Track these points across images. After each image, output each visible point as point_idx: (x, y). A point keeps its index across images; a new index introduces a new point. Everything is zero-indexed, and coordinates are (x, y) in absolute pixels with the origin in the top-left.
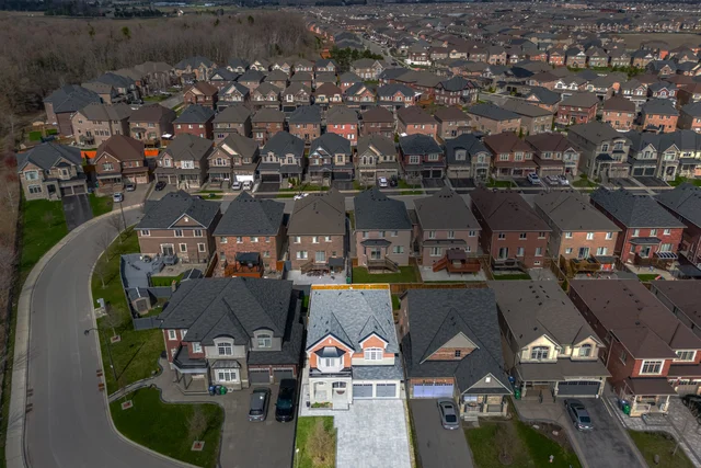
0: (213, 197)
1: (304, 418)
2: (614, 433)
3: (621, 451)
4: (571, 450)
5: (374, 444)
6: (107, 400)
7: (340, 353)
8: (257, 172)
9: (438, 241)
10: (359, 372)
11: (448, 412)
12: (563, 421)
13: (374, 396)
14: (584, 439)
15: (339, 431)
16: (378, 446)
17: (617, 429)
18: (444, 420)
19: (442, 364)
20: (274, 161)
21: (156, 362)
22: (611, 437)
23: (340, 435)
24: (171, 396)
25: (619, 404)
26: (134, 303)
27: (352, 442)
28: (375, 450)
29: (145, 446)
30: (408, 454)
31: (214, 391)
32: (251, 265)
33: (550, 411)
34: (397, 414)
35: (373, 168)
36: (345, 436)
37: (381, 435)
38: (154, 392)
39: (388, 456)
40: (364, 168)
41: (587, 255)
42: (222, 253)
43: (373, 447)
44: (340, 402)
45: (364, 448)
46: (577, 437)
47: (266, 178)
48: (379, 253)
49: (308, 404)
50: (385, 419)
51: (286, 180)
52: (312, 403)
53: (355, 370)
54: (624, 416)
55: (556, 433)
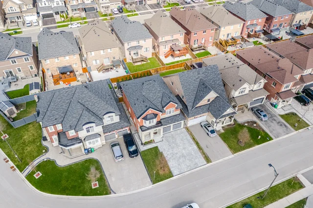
0: (16, 33)
1: (143, 151)
2: (275, 118)
3: (281, 125)
4: (263, 131)
5: (183, 154)
6: (22, 176)
7: (156, 115)
8: (38, 13)
9: (166, 42)
10: (164, 122)
11: (210, 129)
12: (255, 119)
13: (172, 130)
14: (266, 124)
15: (163, 152)
16: (186, 155)
17: (275, 116)
18: (210, 133)
19: (202, 107)
20: (47, 5)
21: (41, 144)
22: (275, 120)
23: (165, 154)
24: (63, 161)
25: (272, 104)
26: (6, 112)
27: (172, 156)
28: (185, 156)
29: (63, 195)
30: (200, 154)
31: (88, 152)
32: (68, 73)
33: (248, 115)
34: (186, 136)
35: (108, 3)
36: (168, 155)
37: (184, 148)
38: (51, 163)
39: (192, 158)
40: (103, 4)
41: (230, 37)
42: (48, 69)
43: (183, 156)
44: (157, 138)
45: (180, 158)
46: (263, 124)
47: (44, 16)
48: (137, 53)
49: (142, 144)
50: (182, 140)
51: (58, 16)
52: (143, 142)
53: (162, 121)
54: (275, 109)
55: (255, 125)
